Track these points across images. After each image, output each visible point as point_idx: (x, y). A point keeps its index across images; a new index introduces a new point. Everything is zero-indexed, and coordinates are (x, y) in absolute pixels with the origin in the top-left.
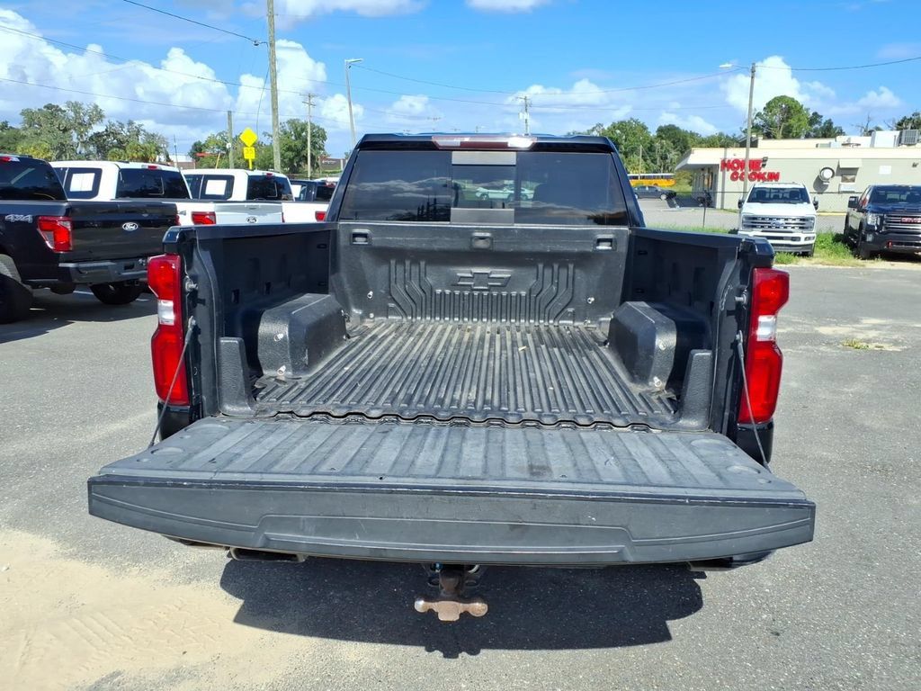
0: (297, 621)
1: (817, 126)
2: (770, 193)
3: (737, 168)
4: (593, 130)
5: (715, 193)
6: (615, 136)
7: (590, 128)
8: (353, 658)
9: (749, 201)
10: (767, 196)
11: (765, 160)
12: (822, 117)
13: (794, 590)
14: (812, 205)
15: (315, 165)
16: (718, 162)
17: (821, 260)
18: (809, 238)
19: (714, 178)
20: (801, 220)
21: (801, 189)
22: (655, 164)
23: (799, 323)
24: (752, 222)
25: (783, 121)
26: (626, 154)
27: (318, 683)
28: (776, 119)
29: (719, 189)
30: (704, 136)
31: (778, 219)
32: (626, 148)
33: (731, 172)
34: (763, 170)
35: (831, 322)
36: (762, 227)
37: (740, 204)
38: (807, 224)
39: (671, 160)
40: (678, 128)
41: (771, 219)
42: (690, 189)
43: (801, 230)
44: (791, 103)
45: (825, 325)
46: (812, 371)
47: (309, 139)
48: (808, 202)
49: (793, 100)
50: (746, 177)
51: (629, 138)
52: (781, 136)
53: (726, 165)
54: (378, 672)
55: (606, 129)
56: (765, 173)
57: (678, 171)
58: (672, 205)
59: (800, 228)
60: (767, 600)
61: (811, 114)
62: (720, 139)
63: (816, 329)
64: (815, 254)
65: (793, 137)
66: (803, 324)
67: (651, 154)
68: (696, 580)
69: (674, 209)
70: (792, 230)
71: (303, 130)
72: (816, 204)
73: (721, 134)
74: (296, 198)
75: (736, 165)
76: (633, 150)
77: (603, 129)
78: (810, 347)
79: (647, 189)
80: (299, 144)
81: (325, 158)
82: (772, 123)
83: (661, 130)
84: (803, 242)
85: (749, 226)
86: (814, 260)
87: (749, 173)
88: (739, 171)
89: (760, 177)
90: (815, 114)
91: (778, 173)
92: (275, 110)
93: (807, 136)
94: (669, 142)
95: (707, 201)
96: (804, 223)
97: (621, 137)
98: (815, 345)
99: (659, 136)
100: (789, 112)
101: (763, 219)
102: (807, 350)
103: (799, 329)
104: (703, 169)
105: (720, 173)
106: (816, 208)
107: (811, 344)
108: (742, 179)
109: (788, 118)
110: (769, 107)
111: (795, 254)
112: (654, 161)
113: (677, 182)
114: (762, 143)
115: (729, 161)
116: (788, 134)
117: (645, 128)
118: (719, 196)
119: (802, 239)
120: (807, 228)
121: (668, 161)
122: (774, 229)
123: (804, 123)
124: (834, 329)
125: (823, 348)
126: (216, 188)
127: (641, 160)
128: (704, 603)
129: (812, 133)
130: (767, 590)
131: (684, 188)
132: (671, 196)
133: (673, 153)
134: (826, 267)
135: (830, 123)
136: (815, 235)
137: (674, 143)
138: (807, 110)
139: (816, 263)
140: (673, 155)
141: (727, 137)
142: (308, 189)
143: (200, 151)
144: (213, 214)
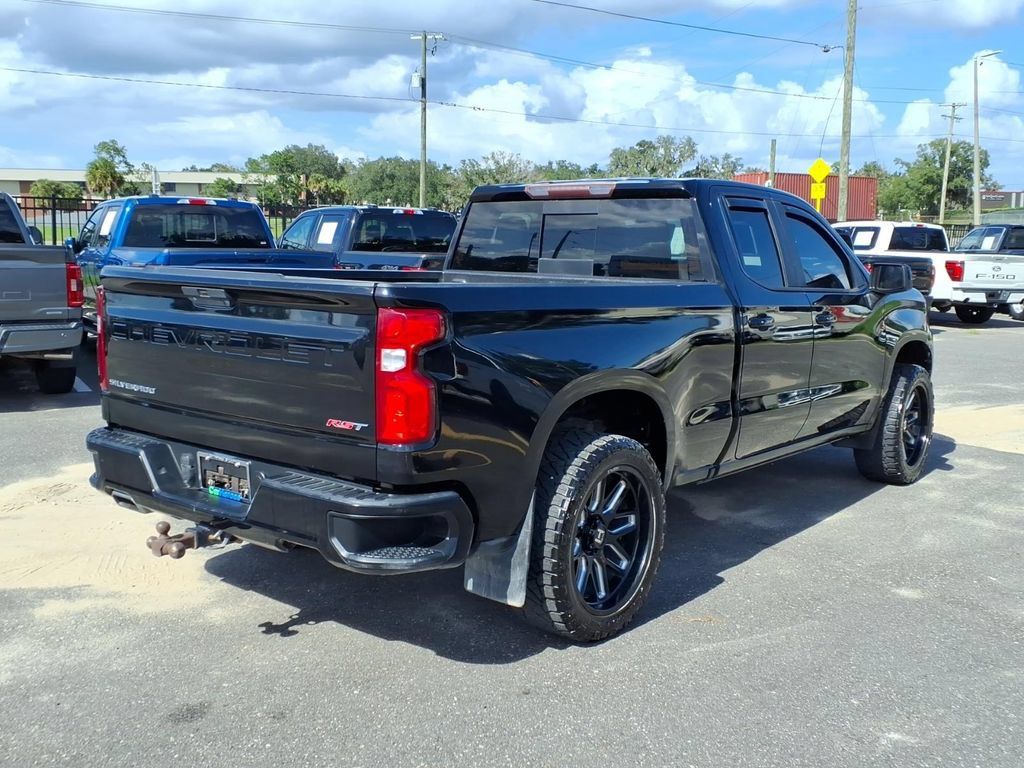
71: (952, 154)
144: (963, 263)
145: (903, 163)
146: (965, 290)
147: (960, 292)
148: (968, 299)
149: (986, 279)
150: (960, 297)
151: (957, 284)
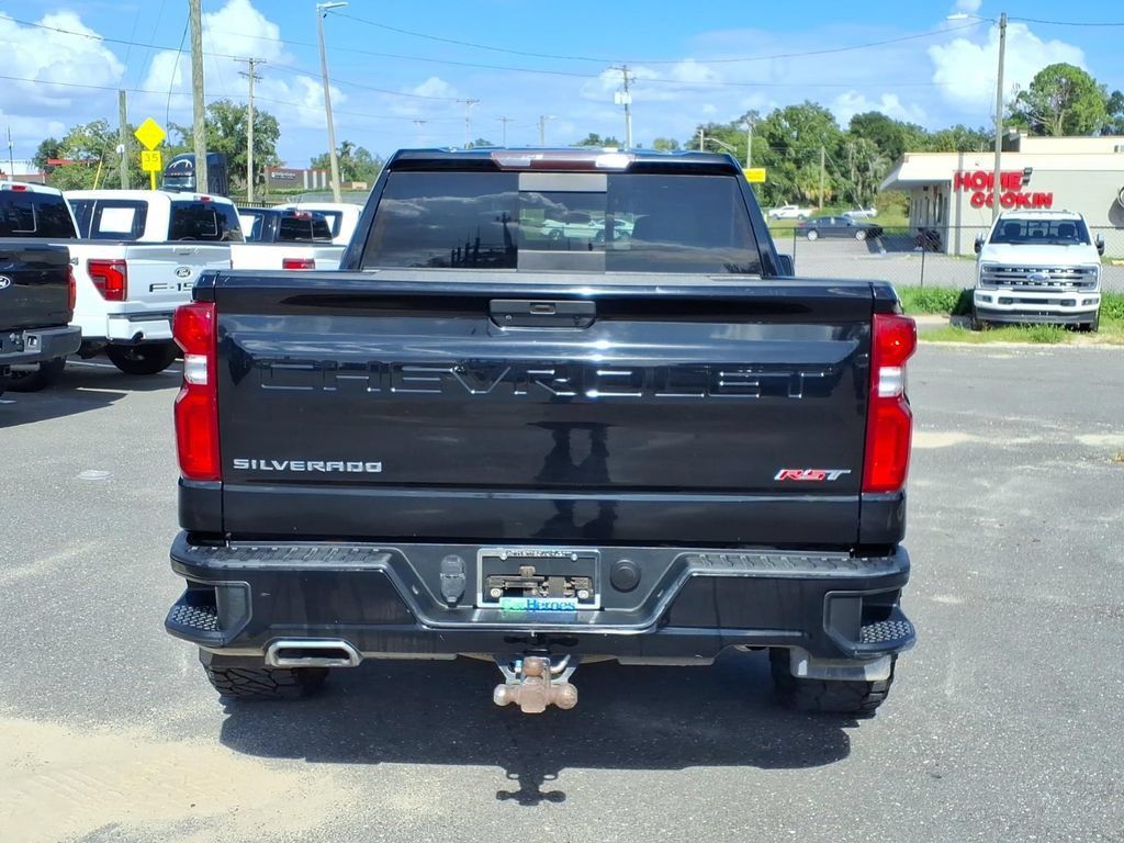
0: (331, 774)
2: (1028, 227)
3: (982, 186)
4: (741, 121)
5: (945, 228)
6: (779, 132)
7: (736, 118)
8: (406, 806)
9: (992, 241)
10: (1023, 232)
11: (1027, 172)
13: (970, 737)
14: (1093, 248)
15: (260, 181)
16: (950, 176)
17: (1109, 337)
18: (1090, 302)
19: (943, 203)
20: (1076, 271)
21: (1077, 222)
22: (848, 178)
23: (1052, 429)
24: (997, 275)
25: (1063, 106)
26: (798, 162)
27: (367, 829)
28: (1052, 103)
29: (952, 221)
30: (931, 131)
31: (1038, 270)
32: (797, 152)
33: (971, 193)
34: (1024, 190)
35: (1103, 428)
36: (1013, 283)
37: (978, 245)
38: (1086, 278)
39: (875, 173)
40: (886, 118)
41: (1027, 270)
42: (906, 222)
43: (1076, 289)
44: (1075, 77)
45: (1092, 432)
46: (1057, 494)
47: (250, 135)
48: (1088, 242)
49: (1078, 71)
50: (996, 200)
51: (803, 134)
52: (1060, 130)
53: (963, 181)
54: (440, 818)
55: (764, 119)
56: (1028, 195)
57: (885, 190)
58: (873, 249)
59: (1075, 284)
60: (934, 747)
61: (1110, 94)
62: (957, 137)
63: (1077, 437)
64: (1100, 328)
65: (1081, 134)
66: (1057, 430)
67: (841, 162)
68: (844, 729)
69: (876, 255)
70: (1063, 288)
71: (237, 120)
72: (1100, 246)
73: (960, 128)
74: (247, 238)
75: (979, 181)
76: (810, 156)
77: (760, 120)
78: (1061, 463)
79: (833, 221)
80: (231, 143)
81: (276, 168)
82: (1046, 109)
83: (856, 121)
84: (1079, 308)
85: (991, 282)
86: (1098, 337)
87: (1002, 194)
88: (985, 192)
89: (1021, 201)
90: (1117, 94)
91: (1050, 195)
92: (198, 88)
93: (1105, 132)
94: (871, 142)
95: (930, 240)
96: (1081, 277)
97: (788, 133)
98: (1071, 460)
99: (855, 132)
100: (1072, 91)
101: (1014, 270)
102: (1057, 467)
103: (1052, 438)
104: (926, 189)
105: (953, 195)
106: (1101, 253)
107: (1064, 459)
108: (989, 202)
109: (1071, 100)
110: (1039, 82)
111: (1068, 327)
112: (845, 174)
113: (883, 210)
114: (1028, 143)
115: (968, 175)
116: (1072, 128)
117: (828, 118)
118: (952, 233)
119: (1079, 303)
120: (1085, 285)
121: (870, 174)
122: (1033, 287)
123: (1099, 108)
124: (1106, 437)
125: (1081, 465)
126: (116, 220)
127: (824, 173)
128: (852, 750)
129: (1113, 127)
130: (936, 738)
131: (895, 220)
132: (873, 233)
133: (879, 160)
134: (1117, 347)
136: (1099, 296)
137: (879, 143)
138: (1103, 87)
139: (1100, 342)
140: (878, 164)
141: (971, 132)
142: (267, 223)
143: (54, 155)
144: (123, 263)
145: (177, 128)
146: (133, 317)
147: (125, 322)
148: (140, 335)
149: (168, 292)
150: (122, 330)
151: (115, 306)
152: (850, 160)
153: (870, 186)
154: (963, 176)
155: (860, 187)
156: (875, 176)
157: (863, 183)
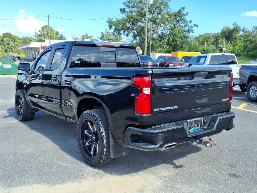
1: (58, 36)
12: (59, 33)
16: (40, 47)
22: (5, 46)
25: (48, 33)
28: (46, 33)
42: (24, 56)
44: (49, 28)
52: (48, 38)
67: (3, 43)
83: (4, 34)
90: (57, 32)
93: (56, 39)
99: (4, 36)
104: (31, 49)
105: (41, 51)
110: (43, 28)
113: (19, 53)
123: (55, 35)
133: (12, 43)
135: (62, 35)
138: (55, 30)
152: (5, 42)
153: (10, 48)
154: (42, 47)
155: (8, 48)
156: (11, 46)
157: (9, 47)
